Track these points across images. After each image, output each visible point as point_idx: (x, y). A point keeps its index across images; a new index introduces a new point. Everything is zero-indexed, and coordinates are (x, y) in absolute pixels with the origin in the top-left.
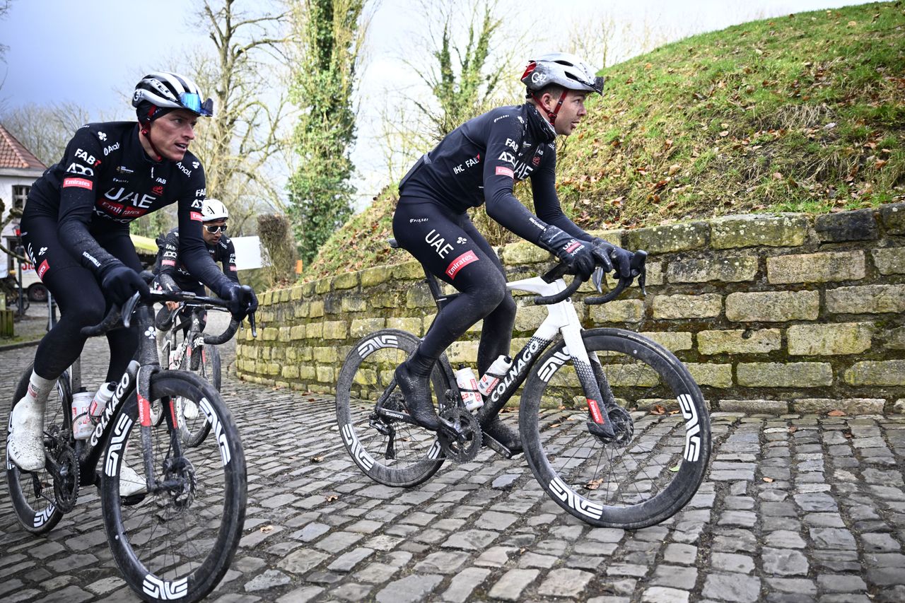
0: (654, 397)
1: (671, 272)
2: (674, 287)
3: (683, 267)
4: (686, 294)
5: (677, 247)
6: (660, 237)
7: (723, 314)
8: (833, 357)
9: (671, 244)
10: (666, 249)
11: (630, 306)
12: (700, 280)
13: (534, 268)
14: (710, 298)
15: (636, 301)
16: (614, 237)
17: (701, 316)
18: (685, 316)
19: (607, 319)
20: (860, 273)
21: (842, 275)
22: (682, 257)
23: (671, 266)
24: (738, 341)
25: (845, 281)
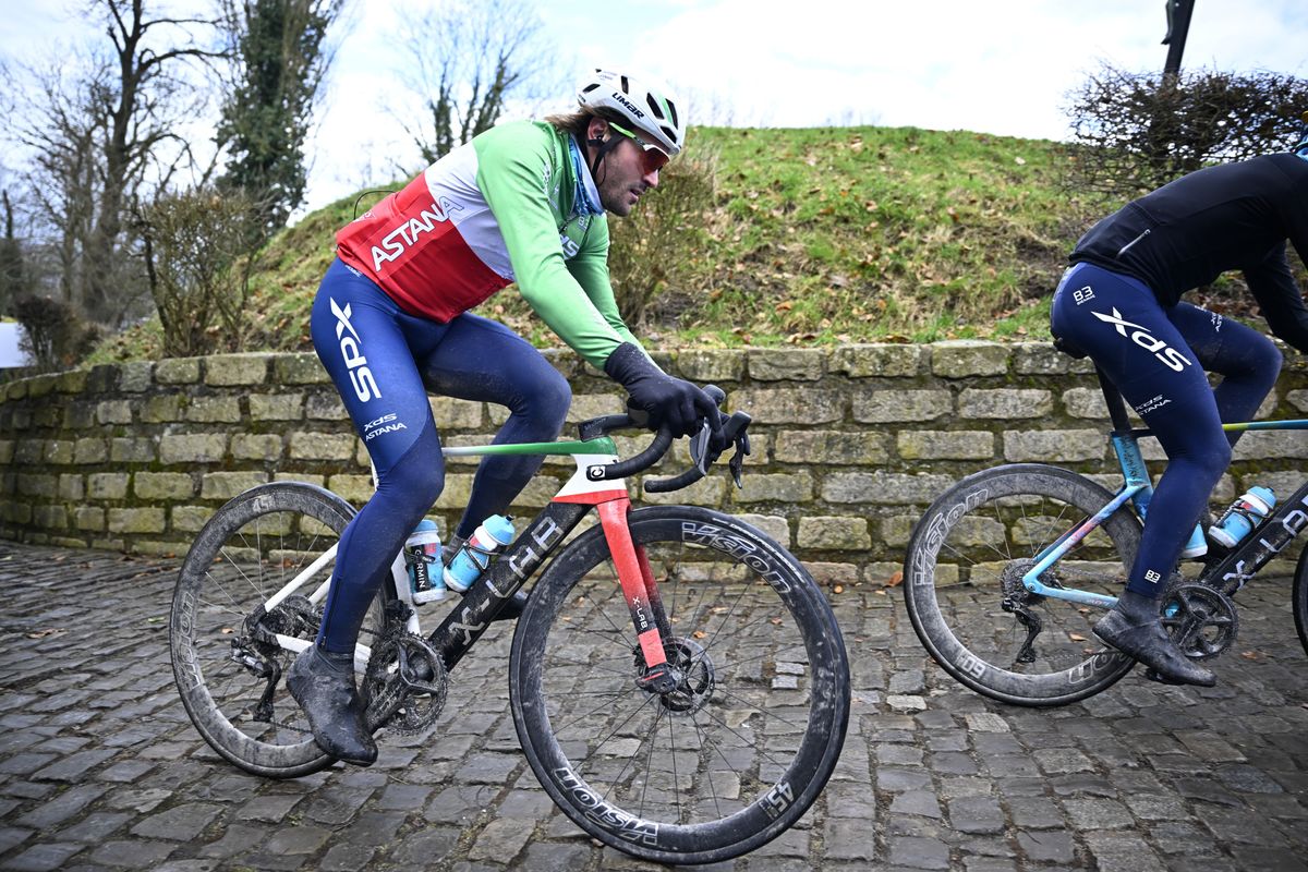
0: (286, 548)
1: (310, 406)
2: (312, 423)
3: (321, 402)
4: (322, 432)
5: (317, 379)
6: (302, 366)
7: (354, 458)
8: (448, 510)
9: (312, 374)
10: (306, 379)
11: (269, 442)
12: (335, 418)
13: (185, 391)
14: (345, 438)
15: (275, 437)
16: (262, 362)
17: (335, 458)
18: (320, 456)
19: (247, 455)
20: (476, 422)
21: (460, 423)
22: (322, 390)
23: (311, 399)
24: (366, 488)
25: (464, 429)
